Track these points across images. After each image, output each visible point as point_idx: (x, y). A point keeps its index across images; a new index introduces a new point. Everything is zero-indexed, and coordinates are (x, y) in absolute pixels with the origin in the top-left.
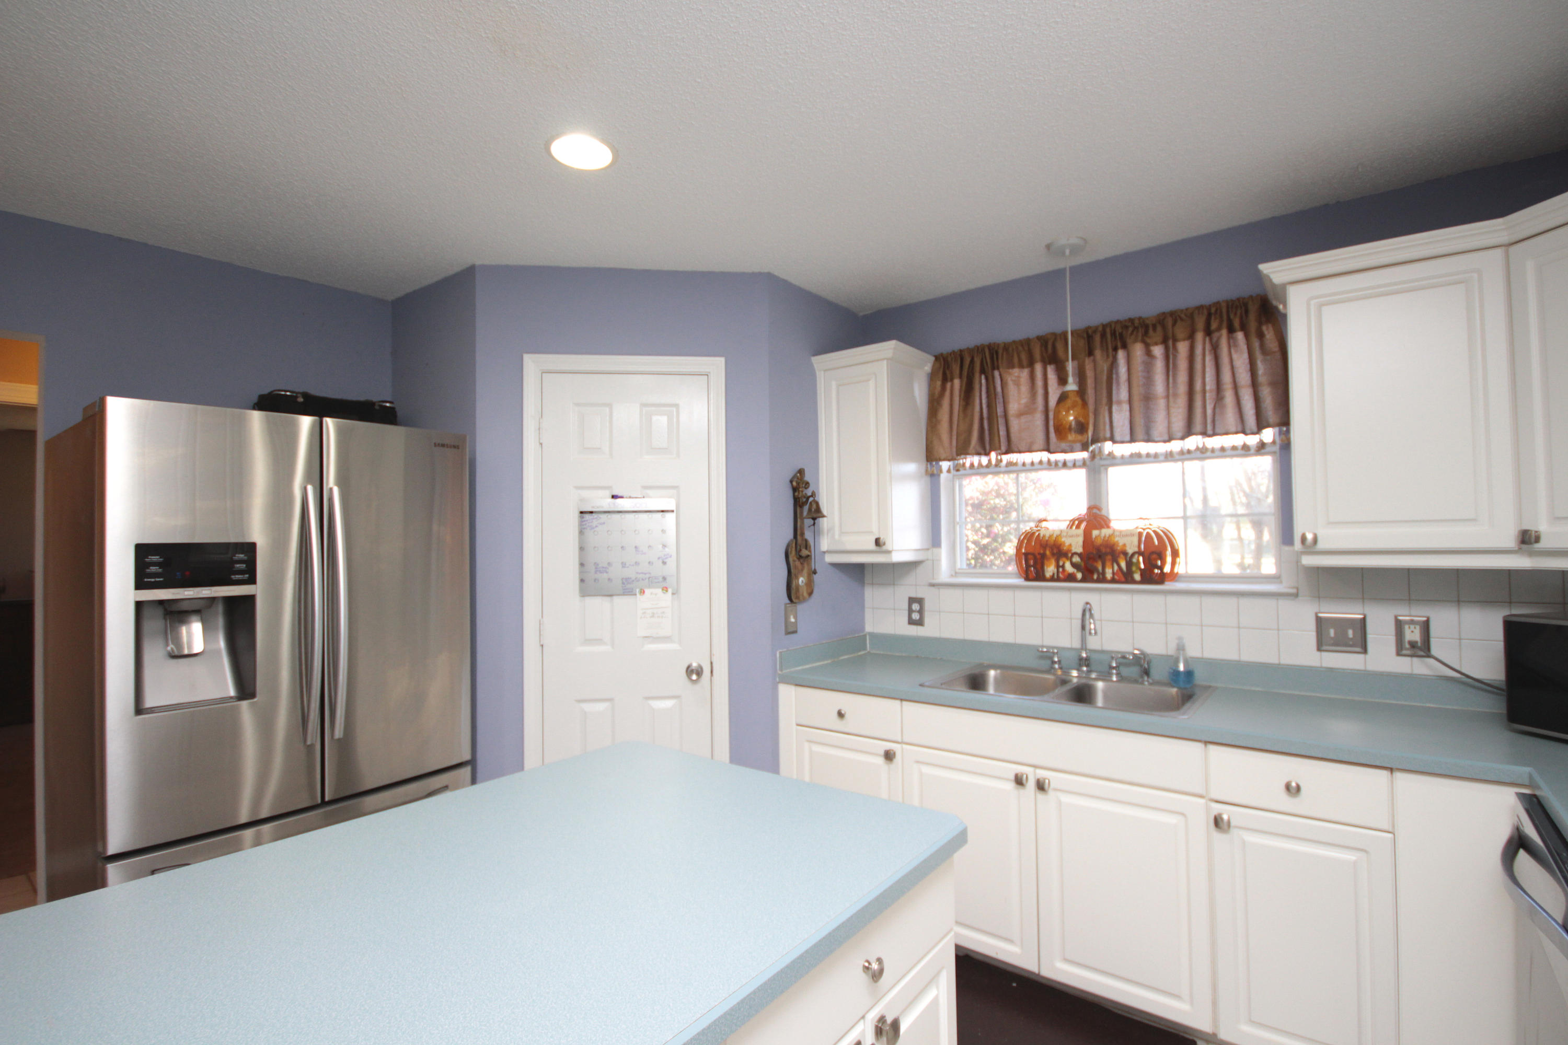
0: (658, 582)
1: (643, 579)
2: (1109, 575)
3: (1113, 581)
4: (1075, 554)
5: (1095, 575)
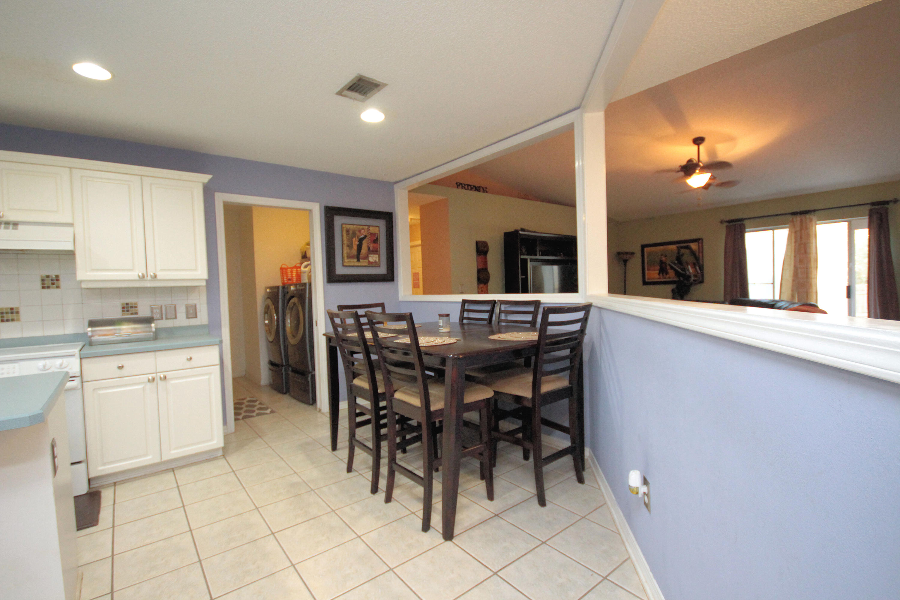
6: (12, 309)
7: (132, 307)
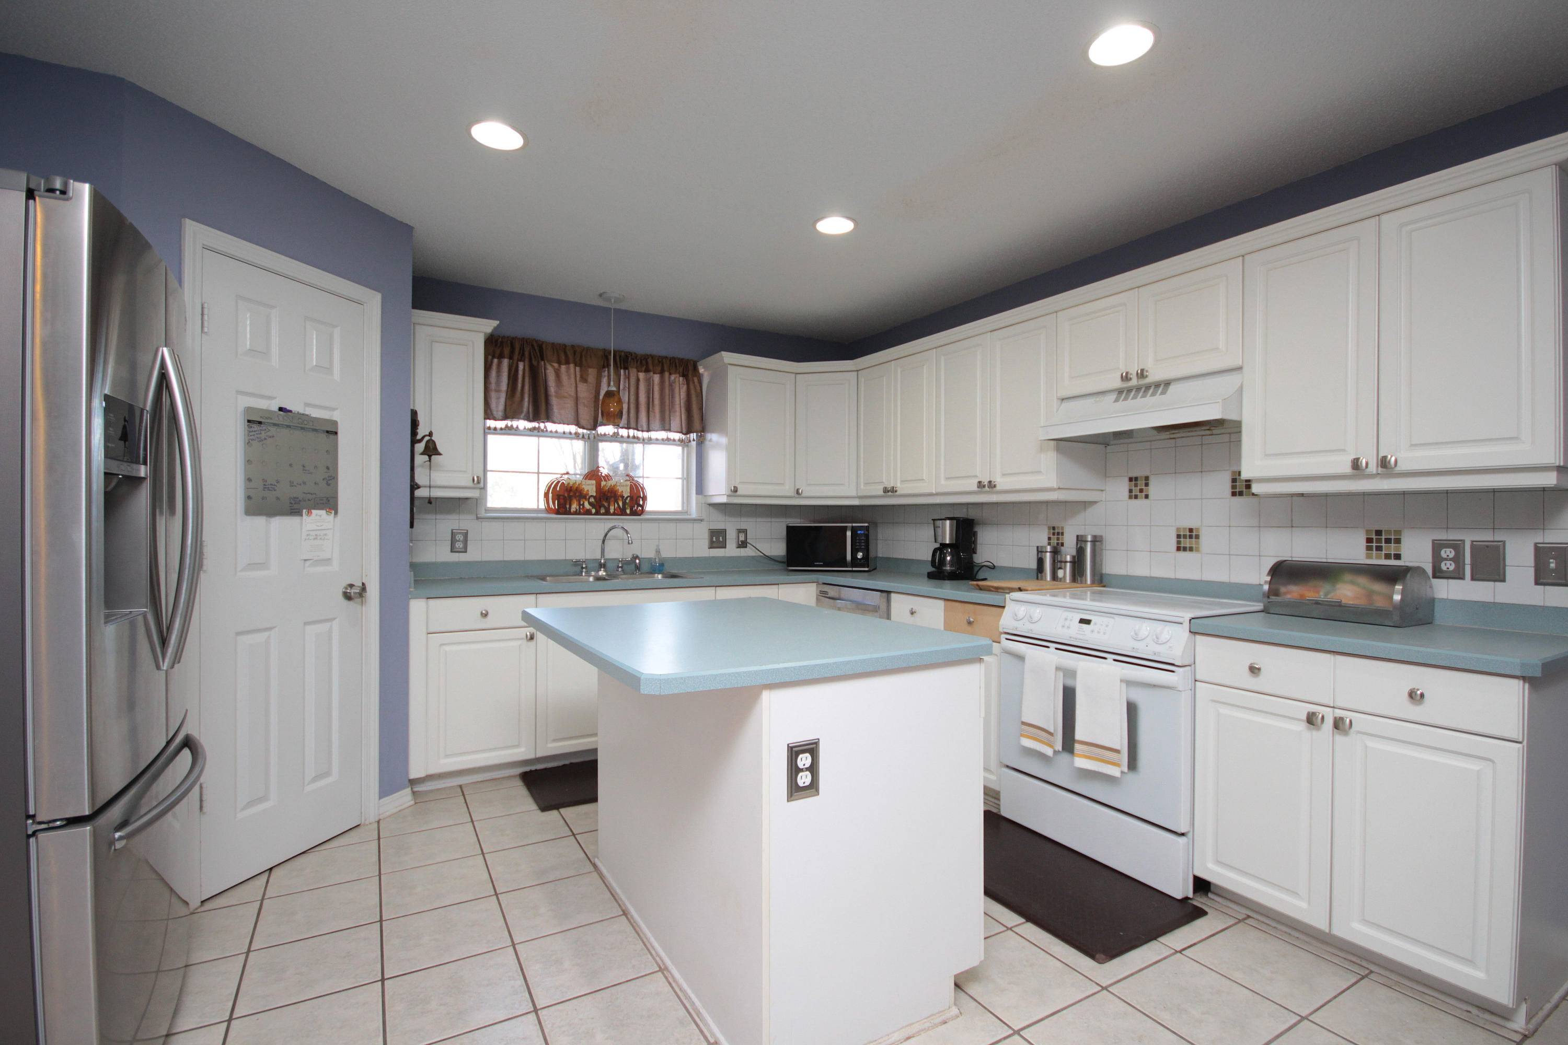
0: (323, 504)
1: (309, 500)
2: (612, 511)
3: (614, 514)
4: (592, 496)
5: (603, 511)
6: (1191, 530)
7: (1388, 541)
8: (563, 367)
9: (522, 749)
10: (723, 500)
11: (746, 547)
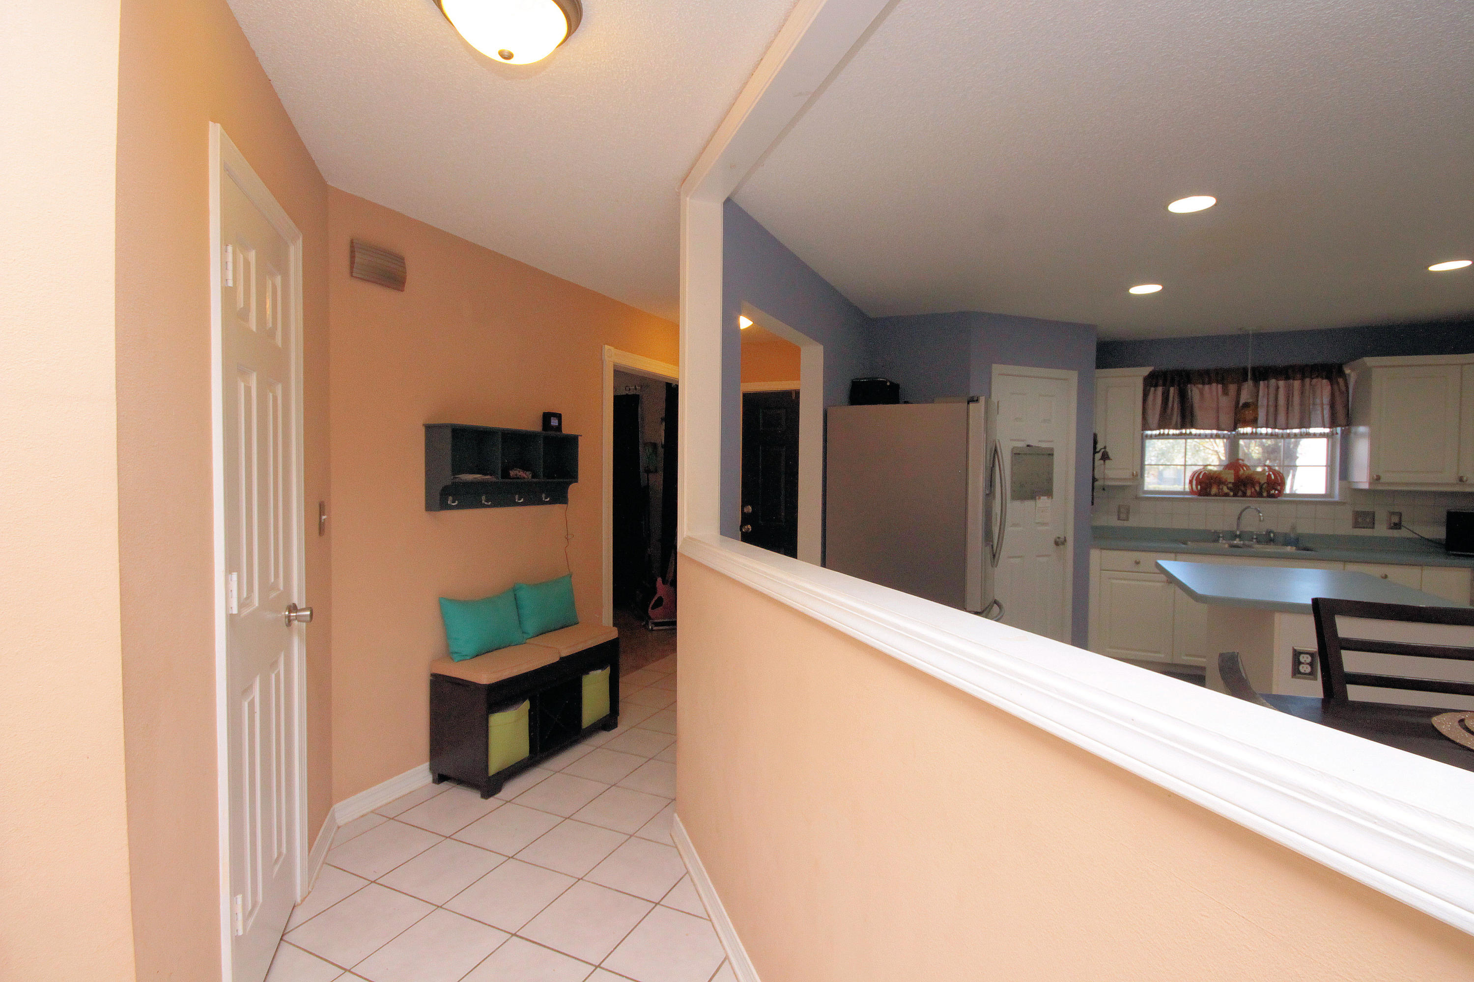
0: (1046, 493)
1: (1040, 491)
2: (1249, 493)
3: (1251, 496)
4: (1230, 483)
5: (1240, 493)
8: (1207, 387)
9: (1162, 656)
10: (1366, 486)
11: (1400, 528)
